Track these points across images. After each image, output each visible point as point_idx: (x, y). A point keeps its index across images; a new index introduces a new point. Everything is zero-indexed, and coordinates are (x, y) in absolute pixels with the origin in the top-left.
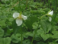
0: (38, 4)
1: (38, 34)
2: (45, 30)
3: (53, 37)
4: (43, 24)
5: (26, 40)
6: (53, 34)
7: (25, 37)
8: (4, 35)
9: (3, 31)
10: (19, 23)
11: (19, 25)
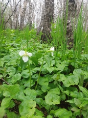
0: (44, 45)
1: (45, 68)
2: (49, 64)
3: (57, 69)
4: (47, 59)
5: (35, 75)
6: (57, 67)
7: (34, 72)
8: (16, 72)
9: (15, 69)
10: (25, 60)
11: (25, 61)
